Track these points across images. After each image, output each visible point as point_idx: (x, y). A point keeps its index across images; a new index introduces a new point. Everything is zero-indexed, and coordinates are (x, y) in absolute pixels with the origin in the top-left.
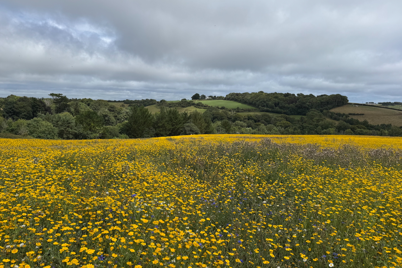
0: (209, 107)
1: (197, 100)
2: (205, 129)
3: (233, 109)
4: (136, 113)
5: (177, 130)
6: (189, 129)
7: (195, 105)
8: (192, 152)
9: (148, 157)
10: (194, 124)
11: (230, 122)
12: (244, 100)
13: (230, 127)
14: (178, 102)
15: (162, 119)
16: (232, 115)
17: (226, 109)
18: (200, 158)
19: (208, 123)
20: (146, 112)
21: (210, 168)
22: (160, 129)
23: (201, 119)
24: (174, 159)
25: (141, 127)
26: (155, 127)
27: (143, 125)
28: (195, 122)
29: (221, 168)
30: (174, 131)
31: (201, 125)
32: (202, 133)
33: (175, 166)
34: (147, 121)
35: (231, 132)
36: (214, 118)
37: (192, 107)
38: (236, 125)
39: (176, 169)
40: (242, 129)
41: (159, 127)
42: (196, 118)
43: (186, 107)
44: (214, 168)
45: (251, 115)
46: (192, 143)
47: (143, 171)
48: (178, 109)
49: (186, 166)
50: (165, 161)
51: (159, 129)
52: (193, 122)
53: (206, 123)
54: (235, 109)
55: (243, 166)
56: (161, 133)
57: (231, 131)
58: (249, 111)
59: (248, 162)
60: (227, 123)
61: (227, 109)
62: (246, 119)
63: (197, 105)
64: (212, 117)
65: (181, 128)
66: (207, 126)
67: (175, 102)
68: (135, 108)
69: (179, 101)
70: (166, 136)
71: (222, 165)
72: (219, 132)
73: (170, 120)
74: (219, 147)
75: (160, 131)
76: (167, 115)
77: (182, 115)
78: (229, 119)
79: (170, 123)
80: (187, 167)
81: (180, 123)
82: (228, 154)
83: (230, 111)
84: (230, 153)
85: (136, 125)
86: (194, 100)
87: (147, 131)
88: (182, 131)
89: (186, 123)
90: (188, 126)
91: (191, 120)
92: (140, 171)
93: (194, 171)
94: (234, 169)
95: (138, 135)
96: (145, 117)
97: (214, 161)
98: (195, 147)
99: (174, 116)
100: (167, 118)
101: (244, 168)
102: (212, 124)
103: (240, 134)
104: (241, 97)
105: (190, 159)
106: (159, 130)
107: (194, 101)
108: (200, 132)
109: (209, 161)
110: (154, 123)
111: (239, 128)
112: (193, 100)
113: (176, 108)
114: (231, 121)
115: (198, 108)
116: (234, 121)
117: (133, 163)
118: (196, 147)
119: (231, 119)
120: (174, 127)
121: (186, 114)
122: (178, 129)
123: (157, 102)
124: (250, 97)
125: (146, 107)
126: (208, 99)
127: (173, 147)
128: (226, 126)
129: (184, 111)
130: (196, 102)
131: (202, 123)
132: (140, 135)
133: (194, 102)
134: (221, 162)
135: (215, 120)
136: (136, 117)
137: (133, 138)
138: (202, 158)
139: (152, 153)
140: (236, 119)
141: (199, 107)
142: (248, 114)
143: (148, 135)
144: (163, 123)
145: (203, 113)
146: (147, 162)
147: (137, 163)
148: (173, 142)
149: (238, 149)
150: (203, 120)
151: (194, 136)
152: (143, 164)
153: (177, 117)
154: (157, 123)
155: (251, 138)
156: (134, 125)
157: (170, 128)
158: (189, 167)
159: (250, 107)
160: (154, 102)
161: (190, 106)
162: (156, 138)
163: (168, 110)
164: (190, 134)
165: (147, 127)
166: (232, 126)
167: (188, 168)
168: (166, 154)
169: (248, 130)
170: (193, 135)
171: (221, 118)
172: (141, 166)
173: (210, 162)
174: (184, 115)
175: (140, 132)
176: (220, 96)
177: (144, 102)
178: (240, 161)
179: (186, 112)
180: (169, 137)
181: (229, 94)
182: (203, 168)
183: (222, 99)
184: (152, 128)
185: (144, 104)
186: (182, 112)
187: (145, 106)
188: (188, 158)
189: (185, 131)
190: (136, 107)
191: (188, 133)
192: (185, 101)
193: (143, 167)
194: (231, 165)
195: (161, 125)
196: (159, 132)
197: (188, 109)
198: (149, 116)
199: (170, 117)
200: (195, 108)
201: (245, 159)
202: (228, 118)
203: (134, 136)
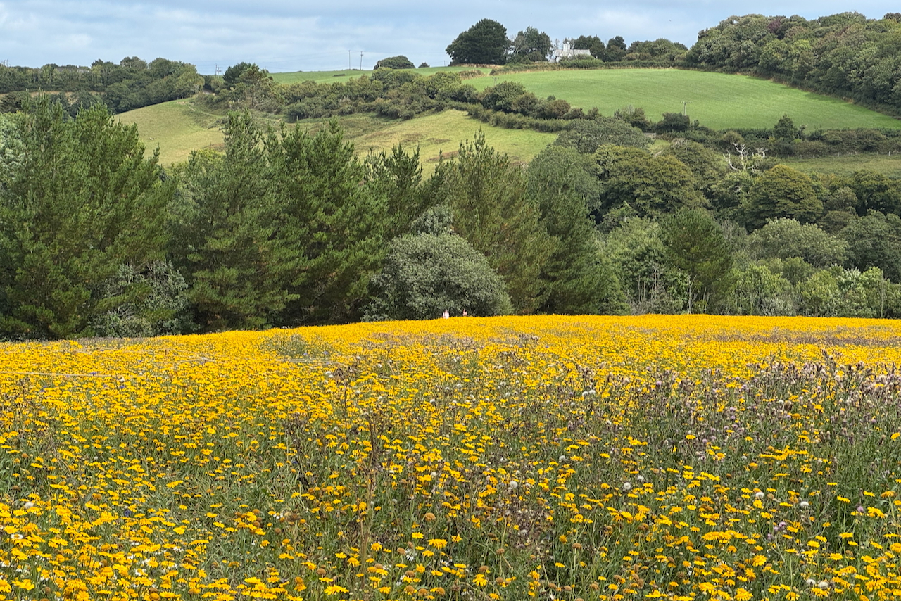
0: (577, 115)
1: (486, 70)
2: (543, 276)
3: (745, 134)
4: (51, 158)
5: (344, 283)
6: (428, 273)
7: (473, 101)
8: (457, 438)
9: (137, 468)
10: (464, 241)
11: (728, 230)
12: (827, 66)
13: (727, 264)
14: (351, 83)
15: (236, 203)
16: (744, 174)
17: (696, 134)
18: (514, 483)
19: (565, 233)
20: (125, 151)
21: (587, 556)
22: (218, 275)
23: (513, 201)
24: (330, 489)
25: (85, 256)
26: (185, 262)
27: (101, 246)
28: (470, 228)
29: (668, 551)
30: (318, 291)
31: (517, 247)
32: (521, 306)
33: (333, 533)
34: (129, 215)
35: (731, 300)
36: (612, 198)
37: (453, 116)
38: (769, 250)
39: (341, 556)
40: (815, 278)
41: (214, 260)
42: (476, 193)
43: (408, 118)
44: (617, 555)
45: (879, 178)
46: (455, 373)
47: (109, 571)
48: (353, 131)
49: (417, 535)
50: (257, 501)
51: (212, 270)
52: (455, 223)
53: (552, 232)
54: (764, 135)
55: (834, 547)
56: (231, 301)
57: (732, 289)
58: (868, 145)
59: (872, 510)
60: (707, 232)
61: (707, 131)
62: (842, 205)
63: (486, 104)
64: (599, 190)
65: (374, 267)
66: (557, 257)
67: (330, 81)
68: (44, 125)
69: (356, 77)
70: (261, 328)
71: (676, 532)
72: (643, 302)
73: (292, 211)
74: (650, 408)
75: (223, 288)
76: (269, 177)
77: (381, 173)
78: (720, 202)
79: (294, 233)
80: (423, 542)
81: (362, 234)
82: (721, 456)
83: (725, 145)
84: (735, 446)
85: (48, 242)
86: (466, 68)
87: (123, 290)
88: (375, 290)
89: (404, 230)
90: (422, 256)
91: (443, 209)
92: (80, 571)
93: (475, 570)
94: (761, 560)
95: (62, 319)
96: (118, 190)
97: (618, 502)
98: (476, 404)
99: (319, 182)
100: (271, 197)
101: (836, 557)
102: (597, 241)
103: (801, 311)
104: (805, 43)
105: (441, 486)
106: (212, 283)
107: (467, 75)
108: (506, 299)
109: (578, 501)
110: (175, 228)
111: (792, 275)
112: (457, 70)
113: (333, 126)
114: (733, 218)
115: (498, 123)
116: (753, 221)
117: (35, 510)
118: (485, 407)
119: (731, 203)
120: (320, 259)
121: (407, 168)
122: (352, 274)
123: (202, 83)
124: (874, 49)
125: (126, 119)
126: (565, 64)
127: (316, 399)
128: (694, 259)
129: (394, 142)
130: (483, 79)
131: (523, 236)
132: (74, 319)
133: (465, 82)
134: (666, 512)
135: (614, 212)
136: (54, 190)
137: (31, 337)
138: (530, 482)
139: (171, 444)
140: (773, 203)
141: (500, 114)
142: (858, 168)
143: (135, 320)
144: (242, 229)
145: (530, 158)
146: (132, 508)
147: (64, 512)
148: (318, 363)
149: (793, 421)
150: (528, 210)
151: (468, 325)
152: (107, 517)
153: (346, 185)
154: (200, 231)
155: (878, 342)
156: (40, 245)
157: (291, 265)
158: (440, 543)
159: (869, 120)
160: (179, 83)
161: (440, 109)
162: (194, 338)
163: (279, 139)
164: (434, 313)
165: (126, 262)
166: (742, 253)
167: (429, 553)
168: (267, 454)
169: (860, 288)
170: (457, 320)
171: (658, 200)
172: (91, 534)
173: (584, 512)
174: (396, 170)
175: (78, 293)
176: (653, 39)
177: (107, 81)
178: (805, 503)
179: (411, 156)
180: (287, 333)
181: (721, 28)
182: (534, 549)
183: (672, 62)
184: (162, 267)
185: (111, 95)
186: (376, 153)
187: (119, 111)
188: (427, 478)
189: (403, 288)
190: (56, 116)
191: (419, 301)
192: (402, 71)
193: (104, 540)
194: (738, 536)
195: (227, 243)
196: (212, 294)
197: (421, 130)
198: (145, 185)
199: (296, 191)
200: (475, 125)
201: (842, 492)
202: (709, 195)
203: (32, 319)
